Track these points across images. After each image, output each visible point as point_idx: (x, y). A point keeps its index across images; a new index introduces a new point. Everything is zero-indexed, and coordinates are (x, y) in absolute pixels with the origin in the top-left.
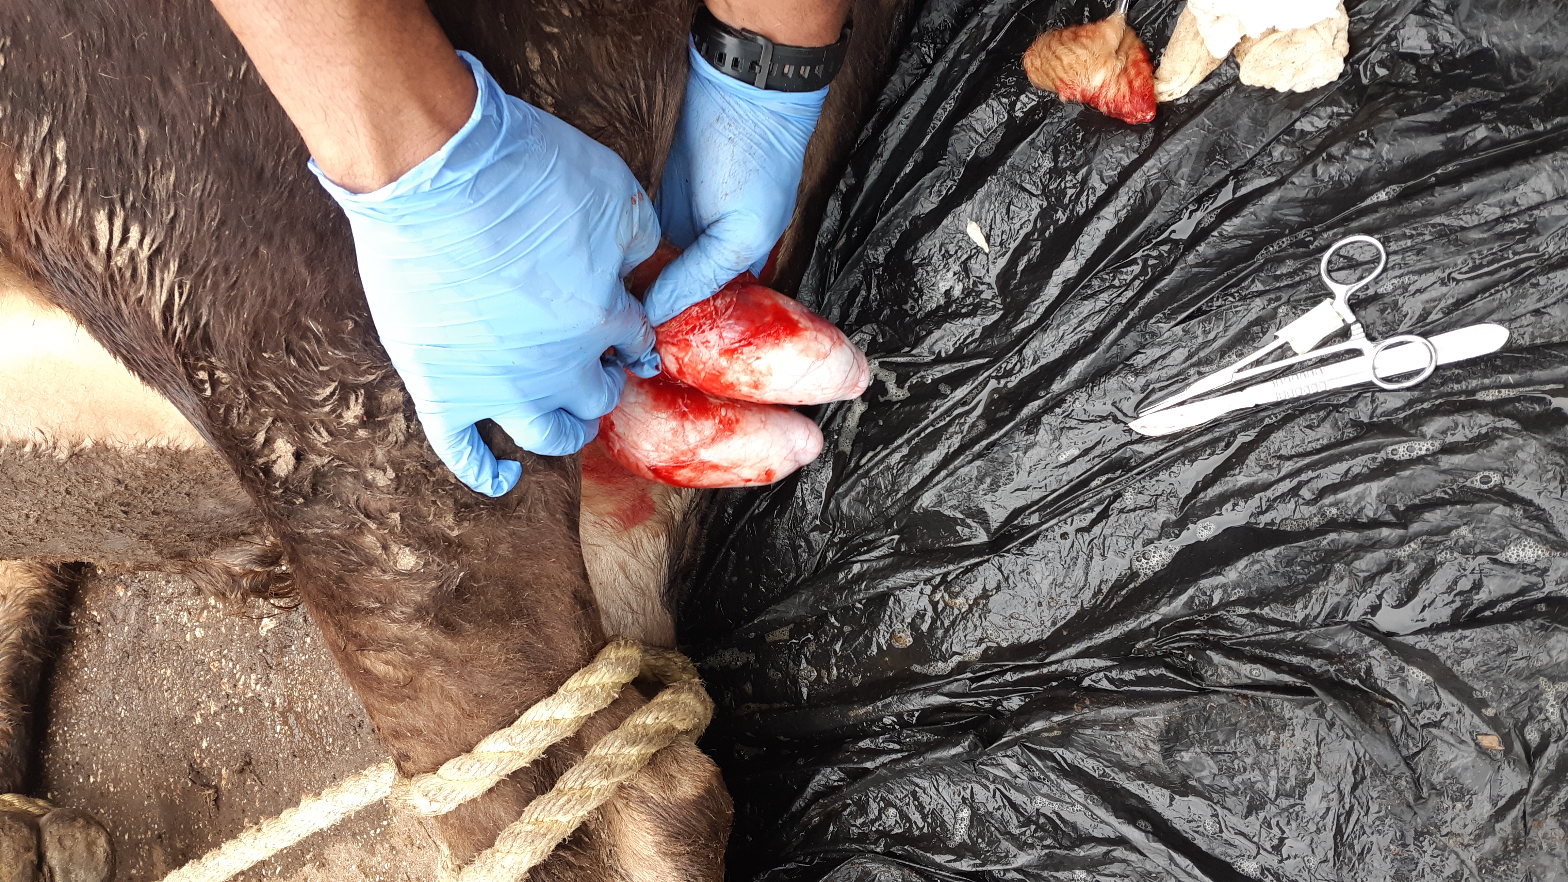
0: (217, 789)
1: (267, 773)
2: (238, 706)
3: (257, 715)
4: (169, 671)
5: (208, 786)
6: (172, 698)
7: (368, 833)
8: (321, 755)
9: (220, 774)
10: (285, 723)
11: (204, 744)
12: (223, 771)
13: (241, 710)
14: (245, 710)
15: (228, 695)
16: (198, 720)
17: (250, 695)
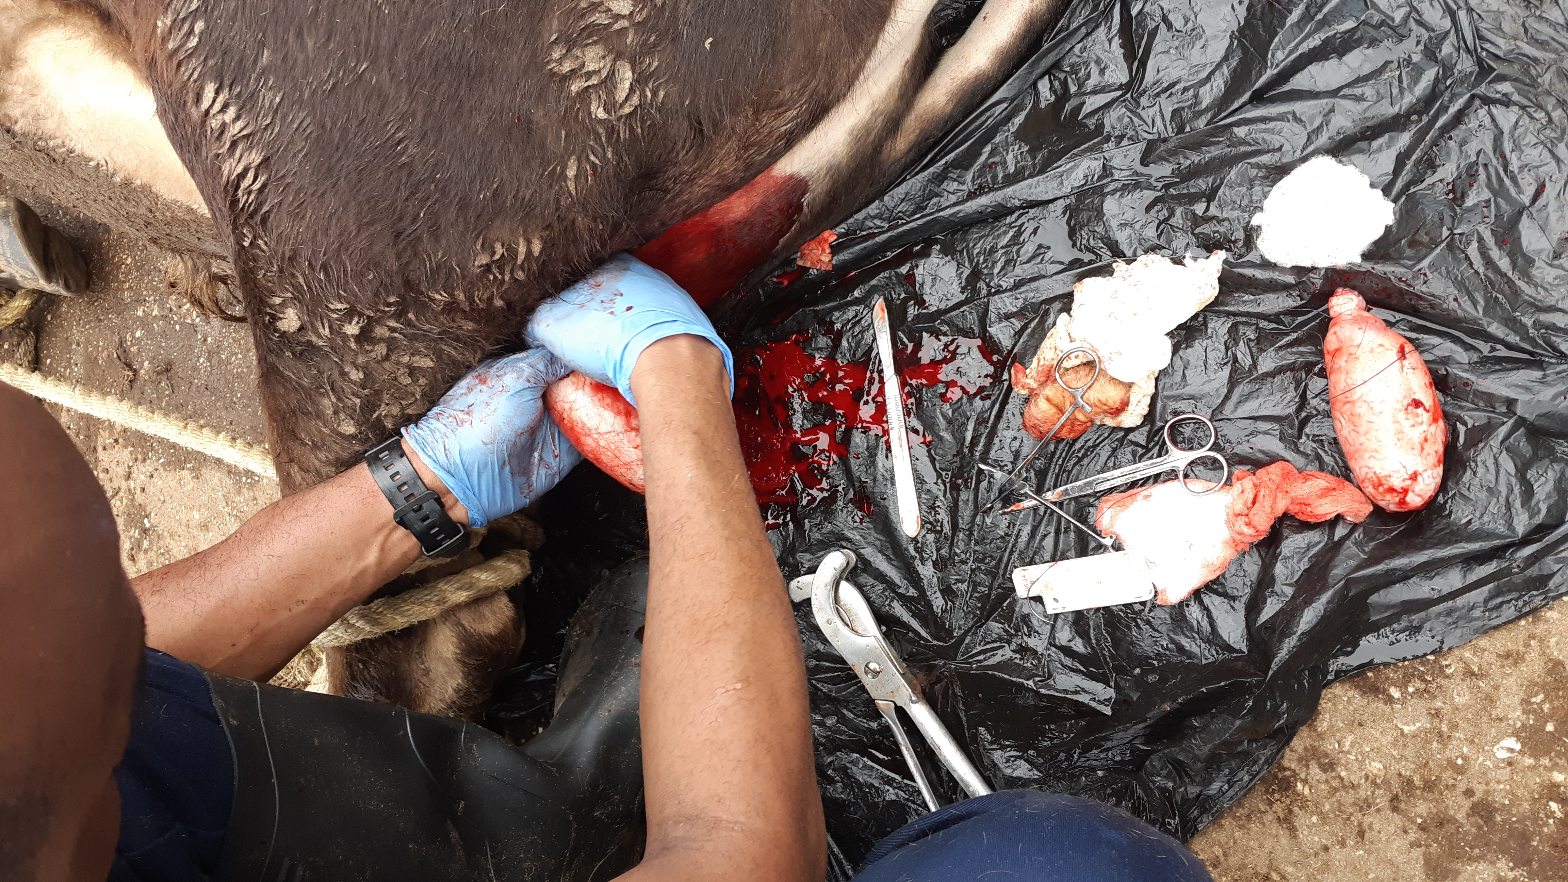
0: (135, 372)
1: (179, 387)
2: (176, 322)
3: (189, 340)
4: (129, 261)
5: (129, 366)
6: (124, 282)
7: (241, 478)
8: (228, 400)
9: (142, 363)
10: (209, 360)
11: (138, 334)
12: (146, 363)
13: (177, 327)
14: (181, 330)
15: (171, 310)
16: (140, 313)
17: (189, 321)
